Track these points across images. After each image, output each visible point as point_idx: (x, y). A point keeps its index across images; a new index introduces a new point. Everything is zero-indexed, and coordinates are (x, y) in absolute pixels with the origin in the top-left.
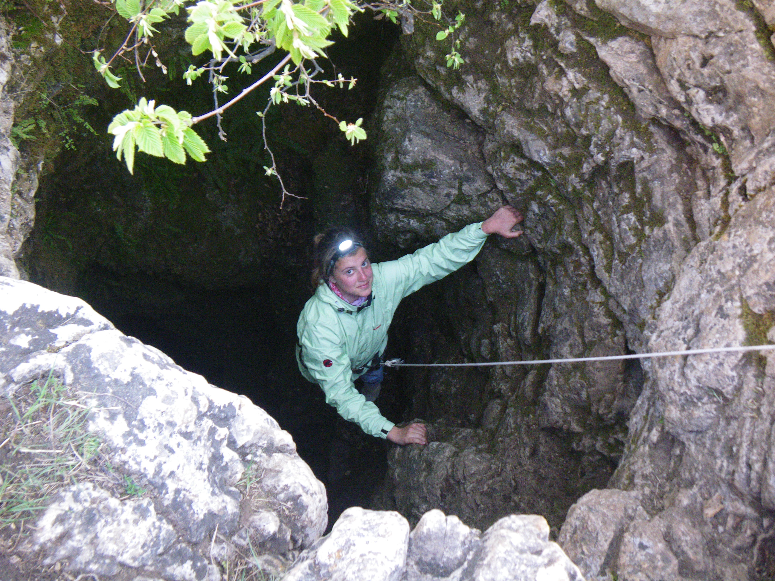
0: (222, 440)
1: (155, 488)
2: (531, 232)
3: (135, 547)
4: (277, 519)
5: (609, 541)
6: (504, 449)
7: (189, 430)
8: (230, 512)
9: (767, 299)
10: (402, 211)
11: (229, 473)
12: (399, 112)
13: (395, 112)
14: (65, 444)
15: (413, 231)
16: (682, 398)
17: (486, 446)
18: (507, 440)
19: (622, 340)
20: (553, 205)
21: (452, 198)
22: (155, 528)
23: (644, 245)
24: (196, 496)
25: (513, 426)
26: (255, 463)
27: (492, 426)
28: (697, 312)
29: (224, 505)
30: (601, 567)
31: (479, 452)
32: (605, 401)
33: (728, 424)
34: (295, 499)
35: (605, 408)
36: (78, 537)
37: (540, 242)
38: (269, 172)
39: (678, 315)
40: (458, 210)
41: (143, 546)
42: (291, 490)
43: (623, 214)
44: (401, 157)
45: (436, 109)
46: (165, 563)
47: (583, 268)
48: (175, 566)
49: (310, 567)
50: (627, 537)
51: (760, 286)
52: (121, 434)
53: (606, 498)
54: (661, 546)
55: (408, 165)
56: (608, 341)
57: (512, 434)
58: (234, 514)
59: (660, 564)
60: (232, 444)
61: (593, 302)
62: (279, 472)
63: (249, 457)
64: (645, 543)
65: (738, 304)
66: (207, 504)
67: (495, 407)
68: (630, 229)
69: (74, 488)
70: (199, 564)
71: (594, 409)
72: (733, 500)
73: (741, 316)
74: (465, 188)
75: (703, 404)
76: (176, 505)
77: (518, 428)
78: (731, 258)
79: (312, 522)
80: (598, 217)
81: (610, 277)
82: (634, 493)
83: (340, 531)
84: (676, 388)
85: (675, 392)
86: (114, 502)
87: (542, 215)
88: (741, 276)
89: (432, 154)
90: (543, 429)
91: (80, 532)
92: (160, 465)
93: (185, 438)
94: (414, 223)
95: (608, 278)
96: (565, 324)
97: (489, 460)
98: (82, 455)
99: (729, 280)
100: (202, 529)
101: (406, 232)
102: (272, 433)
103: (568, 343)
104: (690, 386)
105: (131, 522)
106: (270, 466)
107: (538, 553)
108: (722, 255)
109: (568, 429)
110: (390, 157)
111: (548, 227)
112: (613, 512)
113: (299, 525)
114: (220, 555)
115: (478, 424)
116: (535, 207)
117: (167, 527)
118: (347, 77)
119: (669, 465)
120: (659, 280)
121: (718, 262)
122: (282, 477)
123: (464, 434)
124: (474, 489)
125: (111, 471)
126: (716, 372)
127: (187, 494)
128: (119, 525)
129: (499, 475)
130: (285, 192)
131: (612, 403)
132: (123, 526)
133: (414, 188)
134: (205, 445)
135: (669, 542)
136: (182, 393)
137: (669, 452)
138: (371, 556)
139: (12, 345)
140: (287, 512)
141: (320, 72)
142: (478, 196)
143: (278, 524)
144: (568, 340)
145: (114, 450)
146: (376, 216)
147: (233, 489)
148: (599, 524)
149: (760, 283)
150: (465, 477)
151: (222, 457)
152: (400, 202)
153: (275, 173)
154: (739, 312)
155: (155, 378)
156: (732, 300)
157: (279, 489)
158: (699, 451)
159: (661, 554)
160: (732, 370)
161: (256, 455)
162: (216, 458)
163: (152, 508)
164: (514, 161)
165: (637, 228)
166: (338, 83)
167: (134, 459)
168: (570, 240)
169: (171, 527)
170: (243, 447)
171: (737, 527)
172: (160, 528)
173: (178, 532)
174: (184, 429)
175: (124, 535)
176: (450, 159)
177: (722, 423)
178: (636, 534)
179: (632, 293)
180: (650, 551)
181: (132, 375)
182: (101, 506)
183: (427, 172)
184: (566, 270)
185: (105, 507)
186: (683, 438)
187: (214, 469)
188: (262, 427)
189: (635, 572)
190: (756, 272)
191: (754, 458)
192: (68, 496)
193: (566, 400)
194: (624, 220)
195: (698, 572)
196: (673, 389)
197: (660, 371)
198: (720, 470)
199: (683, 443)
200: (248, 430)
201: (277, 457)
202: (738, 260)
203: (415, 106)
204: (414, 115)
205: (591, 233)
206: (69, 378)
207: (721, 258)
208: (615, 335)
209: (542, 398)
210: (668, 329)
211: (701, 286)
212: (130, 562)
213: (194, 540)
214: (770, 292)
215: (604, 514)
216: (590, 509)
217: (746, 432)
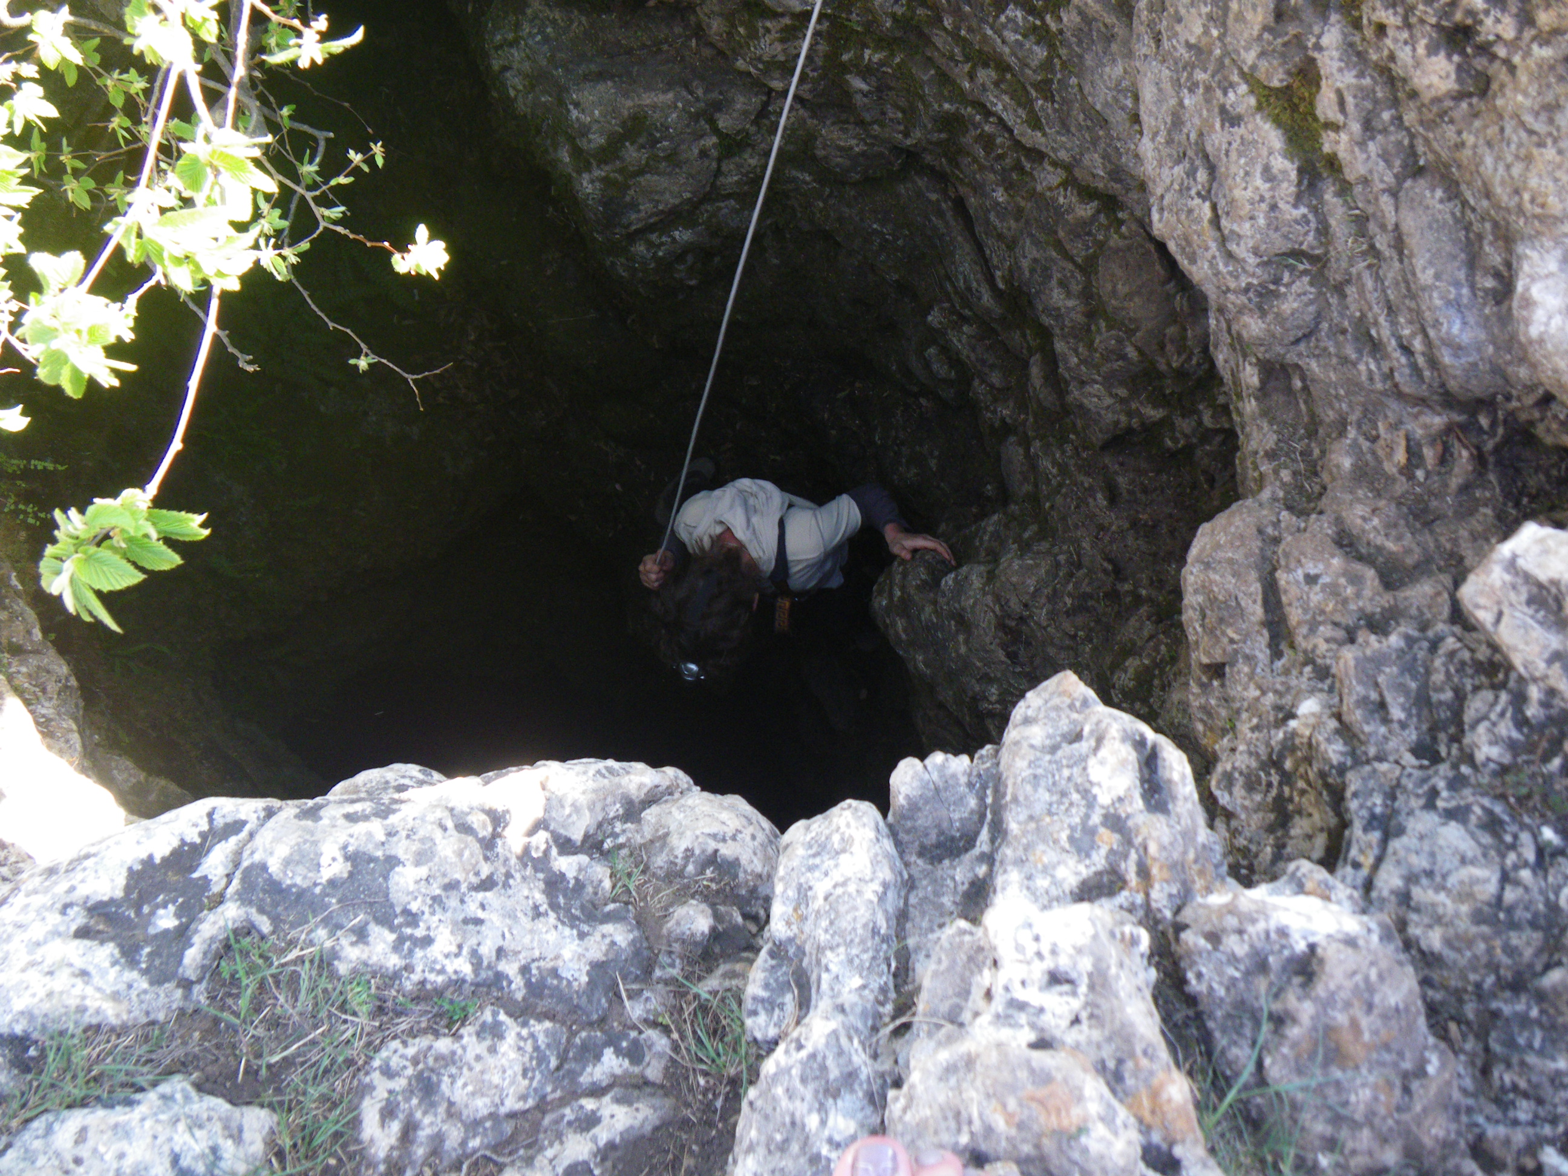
0: (546, 852)
1: (489, 986)
2: (882, 126)
3: (512, 1083)
4: (704, 906)
5: (1259, 598)
6: (1064, 519)
7: (483, 876)
8: (624, 945)
9: (1283, 55)
10: (650, 228)
11: (590, 889)
12: (527, 66)
13: (520, 72)
14: (323, 1014)
15: (687, 249)
16: (1251, 295)
17: (1034, 528)
18: (1059, 499)
19: (1134, 227)
20: (882, 63)
21: (714, 153)
22: (525, 1040)
23: (1063, 52)
24: (557, 957)
25: (1055, 471)
26: (621, 846)
27: (1027, 488)
28: (1193, 136)
29: (607, 941)
30: (1270, 646)
31: (1025, 548)
32: (1172, 341)
33: (1343, 296)
34: (713, 860)
35: (1179, 354)
36: (427, 1121)
37: (906, 135)
38: (363, 364)
39: (1170, 156)
40: (739, 166)
41: (524, 1074)
42: (697, 852)
43: (997, 17)
44: (583, 143)
45: (583, 19)
46: (573, 1075)
47: (999, 140)
48: (589, 1070)
49: (772, 954)
50: (1282, 577)
51: (1260, 38)
52: (388, 950)
53: (1225, 530)
54: (1336, 562)
55: (602, 149)
56: (1115, 241)
57: (1061, 485)
58: (633, 942)
59: (1350, 591)
60: (566, 846)
61: (1050, 189)
62: (667, 834)
63: (608, 844)
64: (1313, 572)
65: (1243, 88)
66: (580, 957)
67: (1013, 453)
68: (1025, 36)
69: (376, 1063)
70: (624, 1044)
71: (1163, 367)
72: (1416, 417)
73: (1259, 108)
74: (722, 123)
75: (1287, 286)
76: (535, 989)
77: (1063, 469)
78: (1193, 11)
79: (760, 876)
80: (964, 43)
81: (1045, 135)
82: (1266, 495)
83: (782, 879)
84: (1233, 285)
85: (1235, 292)
86: (444, 1045)
87: (879, 89)
88: (1220, 38)
89: (629, 103)
90: (1105, 447)
91: (425, 1113)
92: (474, 953)
93: (486, 890)
94: (683, 235)
95: (1043, 140)
96: (1029, 253)
97: (1049, 552)
98: (355, 1014)
99: (1211, 52)
100: (597, 995)
101: (680, 257)
102: (619, 786)
103: (1054, 282)
104: (1251, 269)
105: (485, 1054)
106: (648, 837)
107: (1078, 737)
108: (1177, 12)
109: (1143, 424)
110: (564, 155)
111: (902, 103)
112: (1242, 551)
113: (743, 892)
114: (648, 1011)
115: (1004, 497)
116: (858, 84)
117: (541, 1028)
118: (364, 149)
119: (1298, 411)
120: (1121, 97)
121: (1178, 28)
122: (674, 840)
123: (990, 529)
124: (1053, 615)
125: (410, 1006)
126: (1274, 225)
127: (542, 963)
128: (470, 1069)
129: (1079, 566)
130: (410, 378)
131: (1184, 338)
132: (478, 1067)
133: (641, 179)
134: (524, 878)
135: (1351, 545)
136: (438, 834)
137: (1289, 390)
138: (839, 891)
139: (156, 936)
140: (714, 886)
141: (328, 140)
142: (756, 122)
143: (709, 911)
144: (1051, 277)
145: (396, 976)
146: (613, 264)
147: (611, 907)
148: (1231, 582)
149: (1255, 33)
150: (1026, 606)
151: (563, 875)
152: (634, 216)
153: (373, 359)
154: (1252, 101)
155: (383, 838)
156: (1232, 85)
157: (679, 861)
158: (1326, 366)
159: (1344, 575)
160: (1295, 206)
161: (616, 836)
162: (554, 884)
163: (502, 1017)
164: (768, 30)
165: (1035, 28)
166: (357, 168)
167: (432, 970)
168: (947, 106)
169: (548, 1024)
170: (587, 837)
171: (1445, 458)
172: (532, 1035)
173: (563, 1023)
174: (475, 880)
175: (486, 1077)
176: (665, 92)
177: (1334, 301)
178: (1292, 565)
179: (1095, 141)
180: (1326, 579)
181: (347, 858)
182: (431, 1061)
183: (641, 140)
184: (975, 160)
185: (436, 1059)
186: (1291, 358)
187: (561, 900)
188: (595, 791)
189: (1313, 629)
190: (1240, 18)
191: (1406, 332)
192: (376, 1077)
193: (1109, 381)
194: (1004, 26)
195: (1416, 567)
196: (1228, 290)
197: (1194, 269)
198: (1371, 379)
199: (1297, 366)
200: (576, 808)
201: (650, 815)
202: (1205, 10)
203: (546, 39)
204: (553, 56)
205: (972, 76)
206: (265, 925)
207: (1179, 20)
208: (1121, 222)
209: (1069, 399)
210: (1168, 189)
211: (1177, 84)
212: (519, 1106)
213: (595, 1017)
214: (1280, 41)
215: (1231, 562)
216: (1207, 566)
217: (1373, 297)
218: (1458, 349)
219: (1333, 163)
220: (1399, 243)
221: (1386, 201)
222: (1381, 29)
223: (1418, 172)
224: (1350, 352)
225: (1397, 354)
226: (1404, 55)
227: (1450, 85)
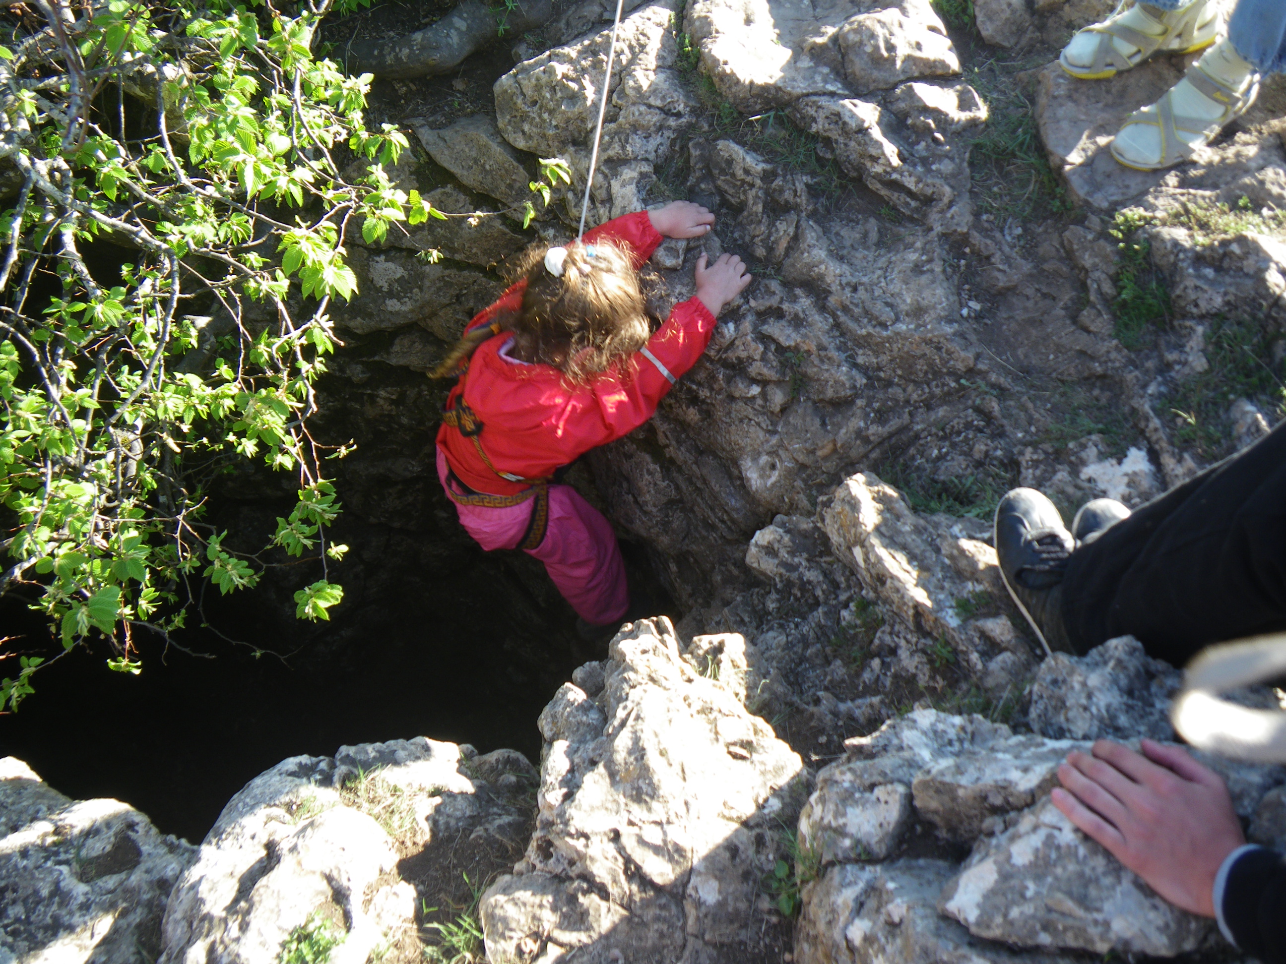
38: (258, 654)
130: (282, 658)
158: (698, 545)
160: (664, 482)
177: (691, 516)
186: (685, 548)
191: (720, 515)
196: (650, 528)
197: (635, 527)
198: (716, 541)
199: (688, 551)
217: (704, 507)
218: (737, 510)
219: (672, 461)
220: (705, 481)
221: (694, 467)
222: (670, 406)
223: (701, 453)
224: (704, 533)
225: (720, 525)
226: (680, 411)
227: (698, 417)
